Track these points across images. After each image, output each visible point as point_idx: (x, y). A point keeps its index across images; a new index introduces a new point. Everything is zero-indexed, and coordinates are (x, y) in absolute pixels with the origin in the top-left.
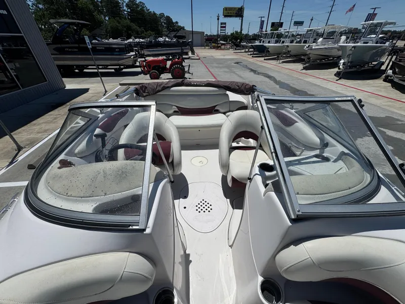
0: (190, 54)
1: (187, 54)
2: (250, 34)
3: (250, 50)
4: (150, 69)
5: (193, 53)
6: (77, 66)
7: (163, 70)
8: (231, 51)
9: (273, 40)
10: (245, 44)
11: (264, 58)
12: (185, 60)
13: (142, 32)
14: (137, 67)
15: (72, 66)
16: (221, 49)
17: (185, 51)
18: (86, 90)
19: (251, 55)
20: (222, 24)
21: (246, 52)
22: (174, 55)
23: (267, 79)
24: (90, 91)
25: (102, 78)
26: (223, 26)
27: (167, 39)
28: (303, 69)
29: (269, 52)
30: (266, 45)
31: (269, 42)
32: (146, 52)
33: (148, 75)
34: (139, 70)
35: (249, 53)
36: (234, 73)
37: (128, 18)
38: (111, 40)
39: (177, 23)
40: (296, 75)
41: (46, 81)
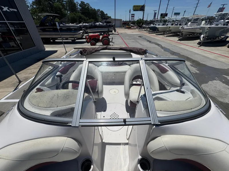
0: (113, 32)
1: (111, 31)
2: (148, 20)
3: (148, 29)
4: (91, 40)
5: (115, 31)
6: (51, 38)
7: (98, 40)
8: (137, 30)
9: (161, 24)
10: (145, 26)
11: (155, 34)
12: (110, 35)
13: (88, 20)
14: (84, 39)
15: (50, 38)
16: (131, 29)
17: (110, 30)
18: (56, 51)
19: (148, 32)
20: (132, 15)
21: (145, 30)
22: (104, 32)
23: (157, 46)
24: (58, 52)
25: (65, 45)
26: (133, 16)
27: (101, 24)
28: (178, 40)
29: (158, 30)
30: (157, 26)
31: (159, 25)
32: (89, 31)
33: (90, 43)
34: (85, 40)
35: (147, 31)
36: (138, 42)
37: (80, 12)
38: (71, 24)
39: (107, 14)
40: (174, 44)
41: (35, 46)
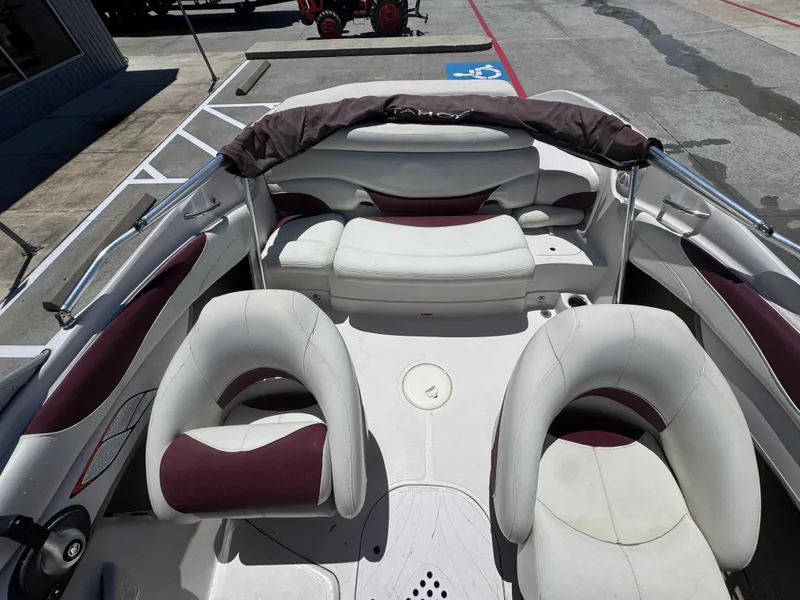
4: (318, 4)
24: (180, 79)
33: (315, 24)
40: (719, 14)
41: (80, 52)
